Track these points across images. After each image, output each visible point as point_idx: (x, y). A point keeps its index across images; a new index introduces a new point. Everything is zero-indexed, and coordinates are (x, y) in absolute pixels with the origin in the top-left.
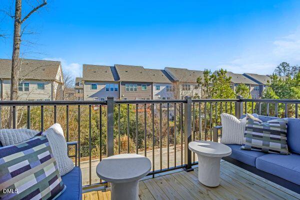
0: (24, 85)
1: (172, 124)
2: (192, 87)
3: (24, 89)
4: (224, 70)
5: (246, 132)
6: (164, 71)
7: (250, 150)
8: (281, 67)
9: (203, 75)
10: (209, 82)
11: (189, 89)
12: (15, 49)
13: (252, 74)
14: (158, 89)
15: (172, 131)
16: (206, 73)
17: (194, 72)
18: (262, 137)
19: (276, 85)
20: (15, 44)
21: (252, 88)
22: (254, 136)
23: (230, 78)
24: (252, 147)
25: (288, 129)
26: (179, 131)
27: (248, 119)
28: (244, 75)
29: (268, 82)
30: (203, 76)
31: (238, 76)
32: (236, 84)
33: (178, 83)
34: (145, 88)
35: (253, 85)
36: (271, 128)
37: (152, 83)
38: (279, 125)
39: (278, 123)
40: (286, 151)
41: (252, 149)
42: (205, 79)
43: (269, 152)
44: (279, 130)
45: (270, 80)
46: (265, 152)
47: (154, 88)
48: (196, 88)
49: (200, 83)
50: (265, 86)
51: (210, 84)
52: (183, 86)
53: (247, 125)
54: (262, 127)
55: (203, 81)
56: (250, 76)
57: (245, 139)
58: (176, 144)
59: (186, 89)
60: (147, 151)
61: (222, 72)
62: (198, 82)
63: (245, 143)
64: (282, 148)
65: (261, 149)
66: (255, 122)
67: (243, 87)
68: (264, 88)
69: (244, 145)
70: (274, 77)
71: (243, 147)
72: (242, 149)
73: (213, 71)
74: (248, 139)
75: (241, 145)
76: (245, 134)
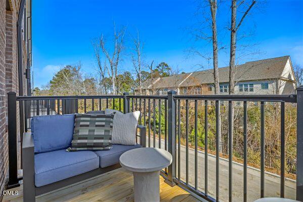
0: (249, 86)
3: (249, 90)
12: (231, 56)
20: (231, 52)
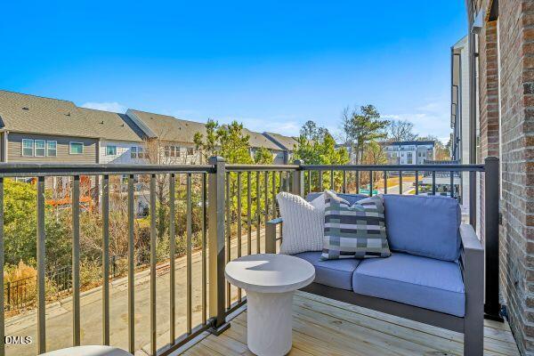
1: (144, 223)
2: (183, 150)
4: (239, 124)
5: (328, 225)
6: (126, 118)
7: (338, 259)
8: (307, 127)
9: (206, 129)
10: (215, 143)
11: (178, 155)
13: (275, 135)
14: (111, 153)
15: (145, 238)
16: (210, 126)
17: (187, 124)
18: (355, 231)
19: (305, 152)
21: (275, 155)
22: (343, 231)
23: (248, 137)
24: (342, 253)
25: (385, 213)
26: (161, 235)
27: (328, 201)
28: (265, 134)
29: (295, 146)
30: (204, 132)
31: (256, 135)
32: (254, 149)
33: (156, 142)
34: (80, 151)
35: (275, 151)
36: (368, 214)
37: (96, 140)
38: (375, 207)
39: (373, 204)
40: (387, 251)
41: (341, 257)
42: (209, 137)
43: (366, 256)
44: (376, 215)
45: (297, 144)
46: (359, 259)
47: (102, 150)
48: (190, 152)
49: (201, 143)
50: (291, 152)
51: (216, 146)
52: (166, 148)
53: (329, 213)
54: (354, 214)
55: (205, 140)
56: (272, 136)
57: (328, 238)
58: (155, 262)
59: (173, 154)
60: (81, 294)
61: (236, 127)
62: (195, 141)
63: (328, 247)
64: (384, 246)
65: (354, 253)
66: (341, 205)
67: (264, 153)
68: (289, 156)
69: (327, 251)
70: (301, 140)
71: (325, 255)
72: (325, 260)
73: (220, 124)
74: (334, 238)
75: (321, 252)
76: (327, 230)
